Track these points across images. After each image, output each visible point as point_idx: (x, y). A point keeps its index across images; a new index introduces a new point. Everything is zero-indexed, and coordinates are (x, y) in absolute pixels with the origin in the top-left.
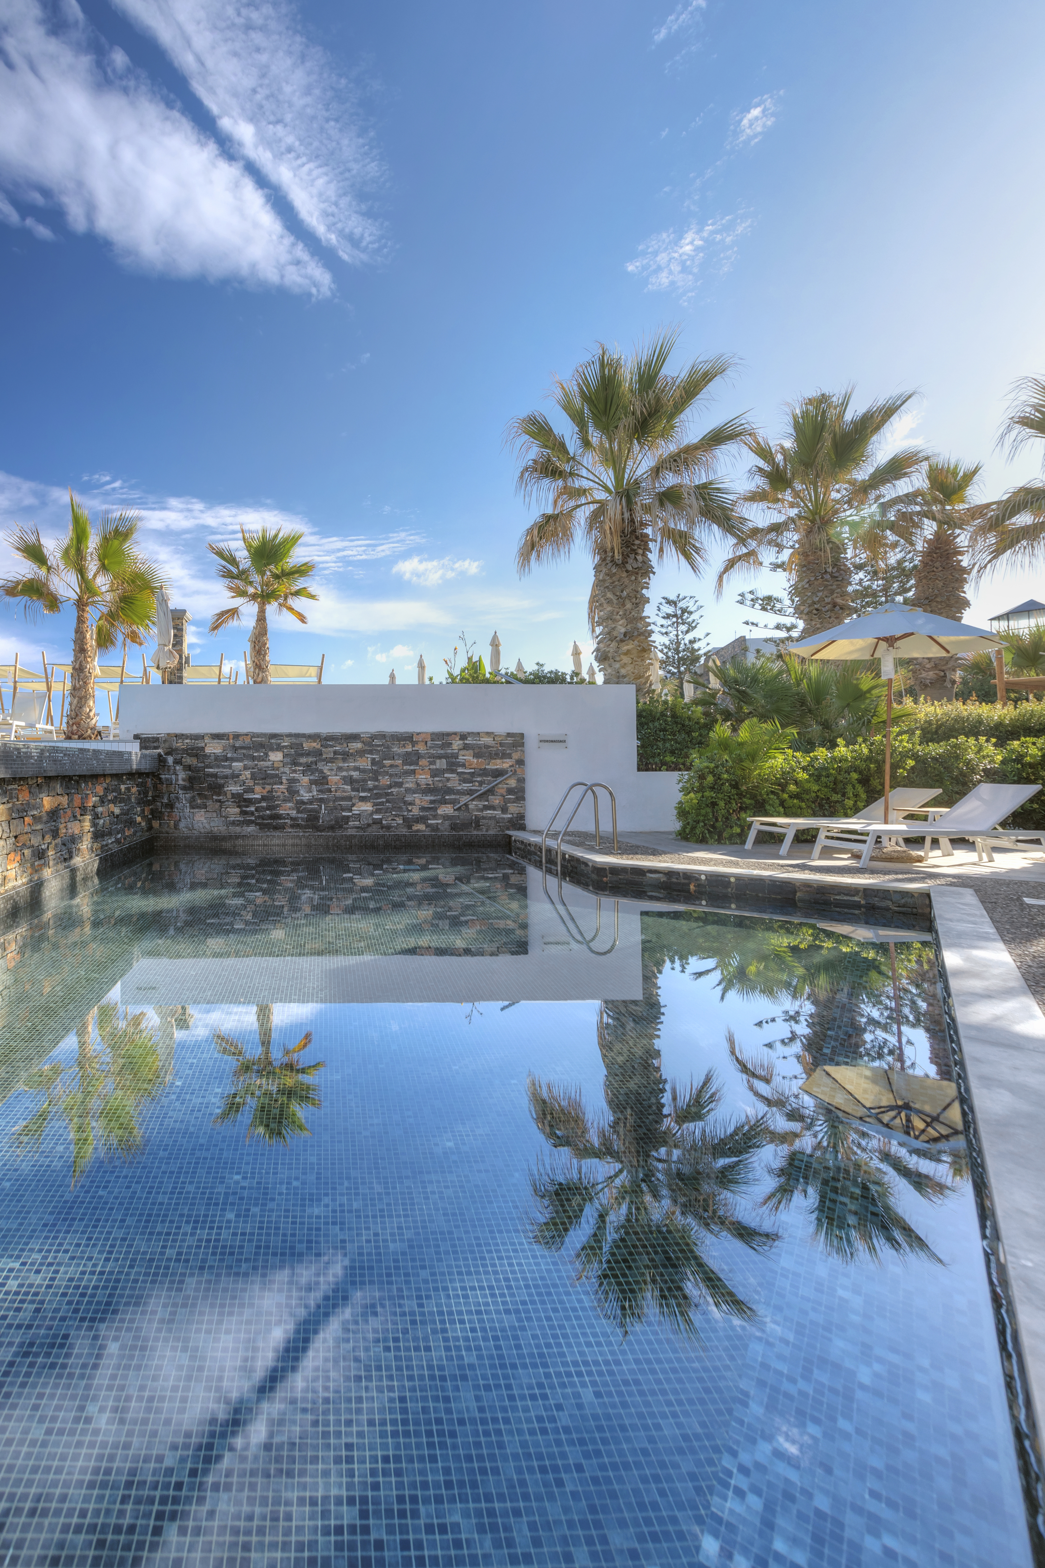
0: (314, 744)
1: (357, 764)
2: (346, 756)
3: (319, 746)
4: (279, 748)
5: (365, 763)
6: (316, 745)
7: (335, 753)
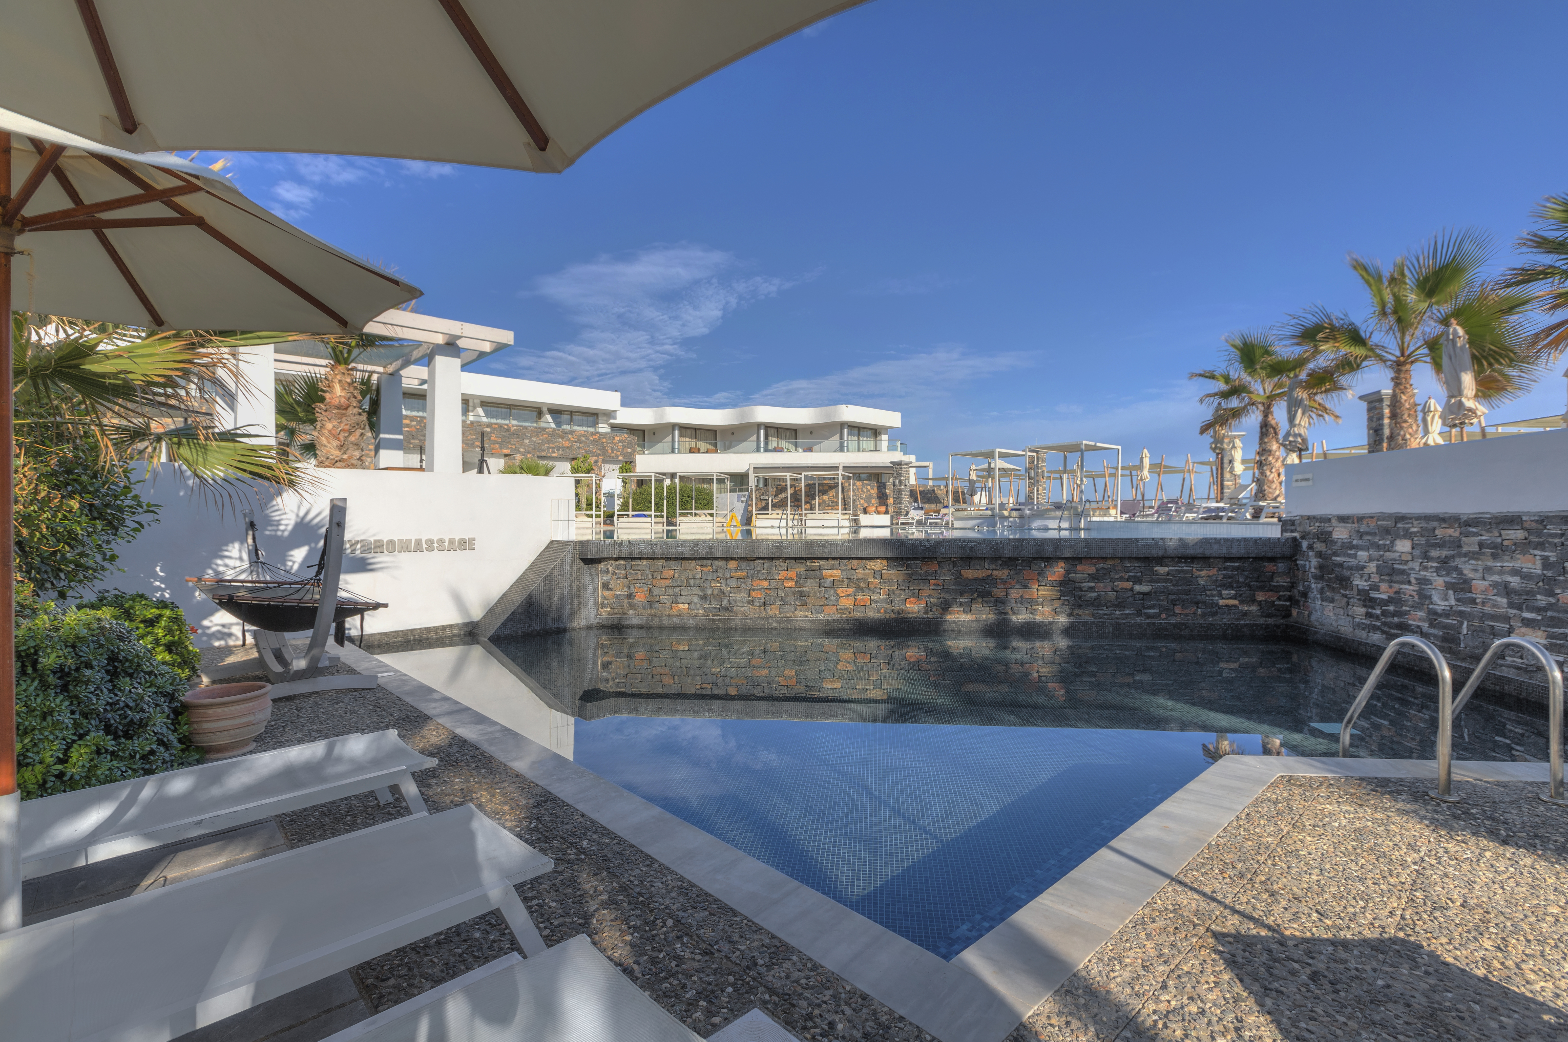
0: (1450, 531)
1: (1517, 564)
2: (1498, 550)
3: (1457, 534)
4: (1408, 535)
5: (1532, 563)
6: (1454, 532)
7: (1481, 545)
